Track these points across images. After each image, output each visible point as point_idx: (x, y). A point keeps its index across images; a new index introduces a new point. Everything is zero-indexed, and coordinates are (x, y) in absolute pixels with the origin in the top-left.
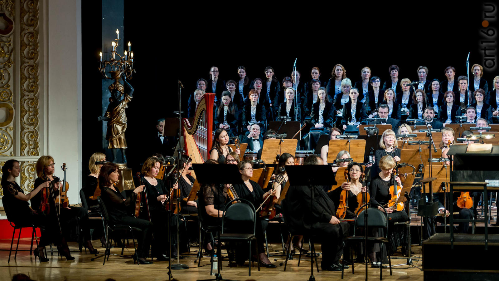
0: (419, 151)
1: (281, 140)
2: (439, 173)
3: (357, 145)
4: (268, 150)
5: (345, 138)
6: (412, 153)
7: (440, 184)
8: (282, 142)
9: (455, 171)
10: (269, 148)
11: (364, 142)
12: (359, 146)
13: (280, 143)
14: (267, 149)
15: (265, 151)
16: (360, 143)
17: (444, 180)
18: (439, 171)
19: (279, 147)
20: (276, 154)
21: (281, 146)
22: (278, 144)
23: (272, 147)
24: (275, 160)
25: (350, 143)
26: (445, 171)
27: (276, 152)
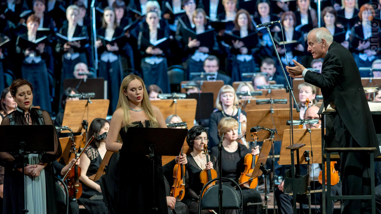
0: (270, 112)
1: (88, 102)
3: (186, 106)
4: (72, 114)
5: (169, 98)
6: (261, 115)
7: (303, 153)
8: (89, 104)
10: (73, 112)
11: (193, 102)
12: (187, 108)
13: (87, 105)
14: (70, 113)
15: (68, 115)
16: (189, 104)
17: (308, 148)
18: (300, 137)
19: (85, 109)
20: (82, 119)
21: (88, 109)
22: (84, 106)
23: (77, 109)
24: (80, 128)
25: (176, 104)
26: (309, 136)
27: (82, 116)
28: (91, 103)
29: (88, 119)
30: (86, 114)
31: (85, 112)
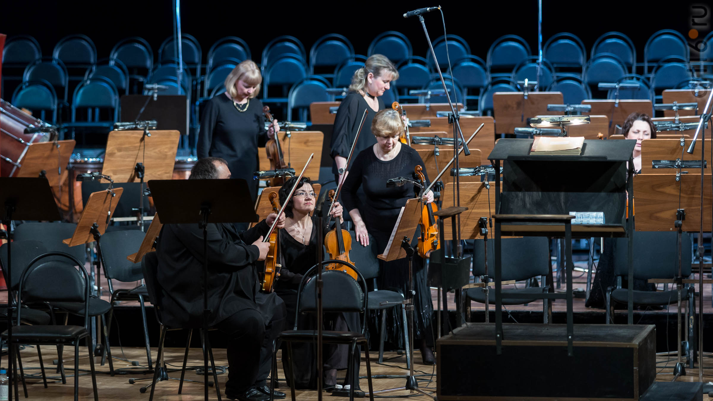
0: (433, 153)
2: (473, 199)
3: (306, 142)
4: (119, 154)
7: (477, 221)
8: (146, 136)
9: (505, 193)
10: (120, 150)
11: (318, 136)
12: (308, 146)
13: (143, 139)
14: (116, 151)
15: (112, 154)
16: (311, 139)
17: (486, 213)
18: (473, 195)
19: (140, 146)
20: (135, 161)
21: (144, 145)
22: (139, 140)
23: (127, 146)
24: (132, 175)
25: (290, 138)
26: (487, 194)
27: (136, 156)
28: (149, 135)
29: (144, 161)
30: (141, 153)
31: (139, 150)
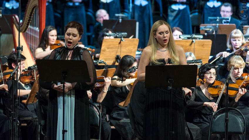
1: (121, 40)
3: (203, 45)
4: (108, 50)
5: (189, 38)
8: (122, 41)
10: (108, 48)
11: (209, 42)
12: (204, 47)
13: (120, 43)
14: (106, 49)
15: (104, 50)
16: (205, 43)
19: (119, 46)
20: (116, 54)
21: (121, 46)
22: (118, 43)
23: (112, 46)
24: (114, 61)
25: (194, 43)
27: (116, 52)
28: (123, 41)
29: (120, 54)
30: (119, 50)
31: (118, 48)
